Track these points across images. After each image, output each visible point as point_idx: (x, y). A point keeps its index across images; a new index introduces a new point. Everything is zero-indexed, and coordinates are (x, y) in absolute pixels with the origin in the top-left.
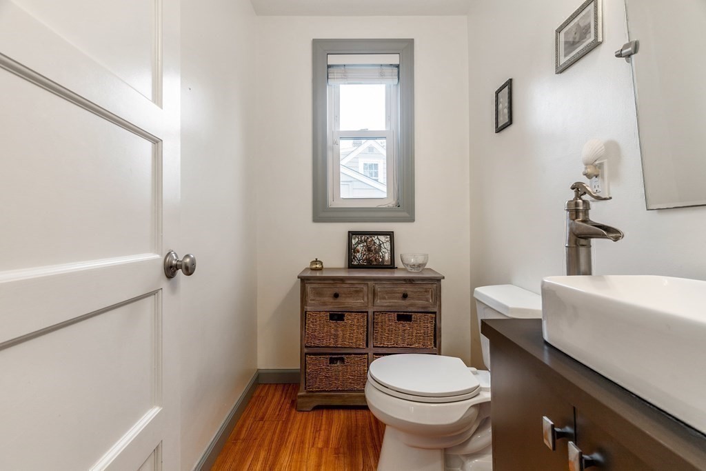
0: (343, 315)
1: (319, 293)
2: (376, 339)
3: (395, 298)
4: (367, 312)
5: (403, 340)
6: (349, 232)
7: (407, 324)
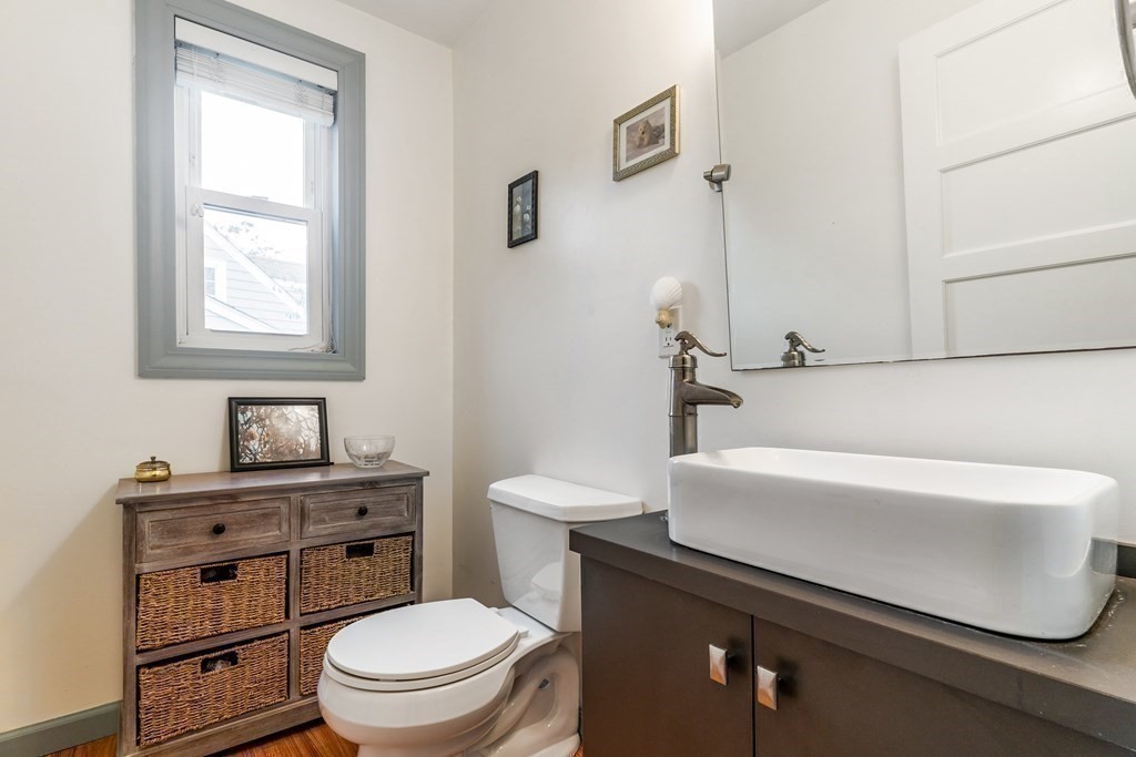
0: (235, 567)
1: (171, 531)
2: (306, 599)
3: (345, 518)
4: (287, 553)
5: (358, 589)
6: (230, 399)
7: (364, 562)
